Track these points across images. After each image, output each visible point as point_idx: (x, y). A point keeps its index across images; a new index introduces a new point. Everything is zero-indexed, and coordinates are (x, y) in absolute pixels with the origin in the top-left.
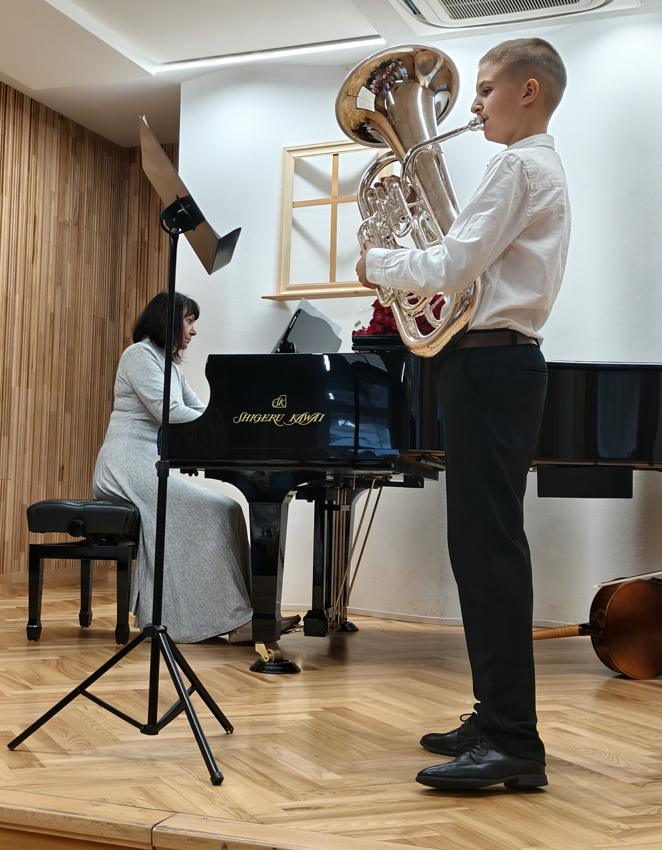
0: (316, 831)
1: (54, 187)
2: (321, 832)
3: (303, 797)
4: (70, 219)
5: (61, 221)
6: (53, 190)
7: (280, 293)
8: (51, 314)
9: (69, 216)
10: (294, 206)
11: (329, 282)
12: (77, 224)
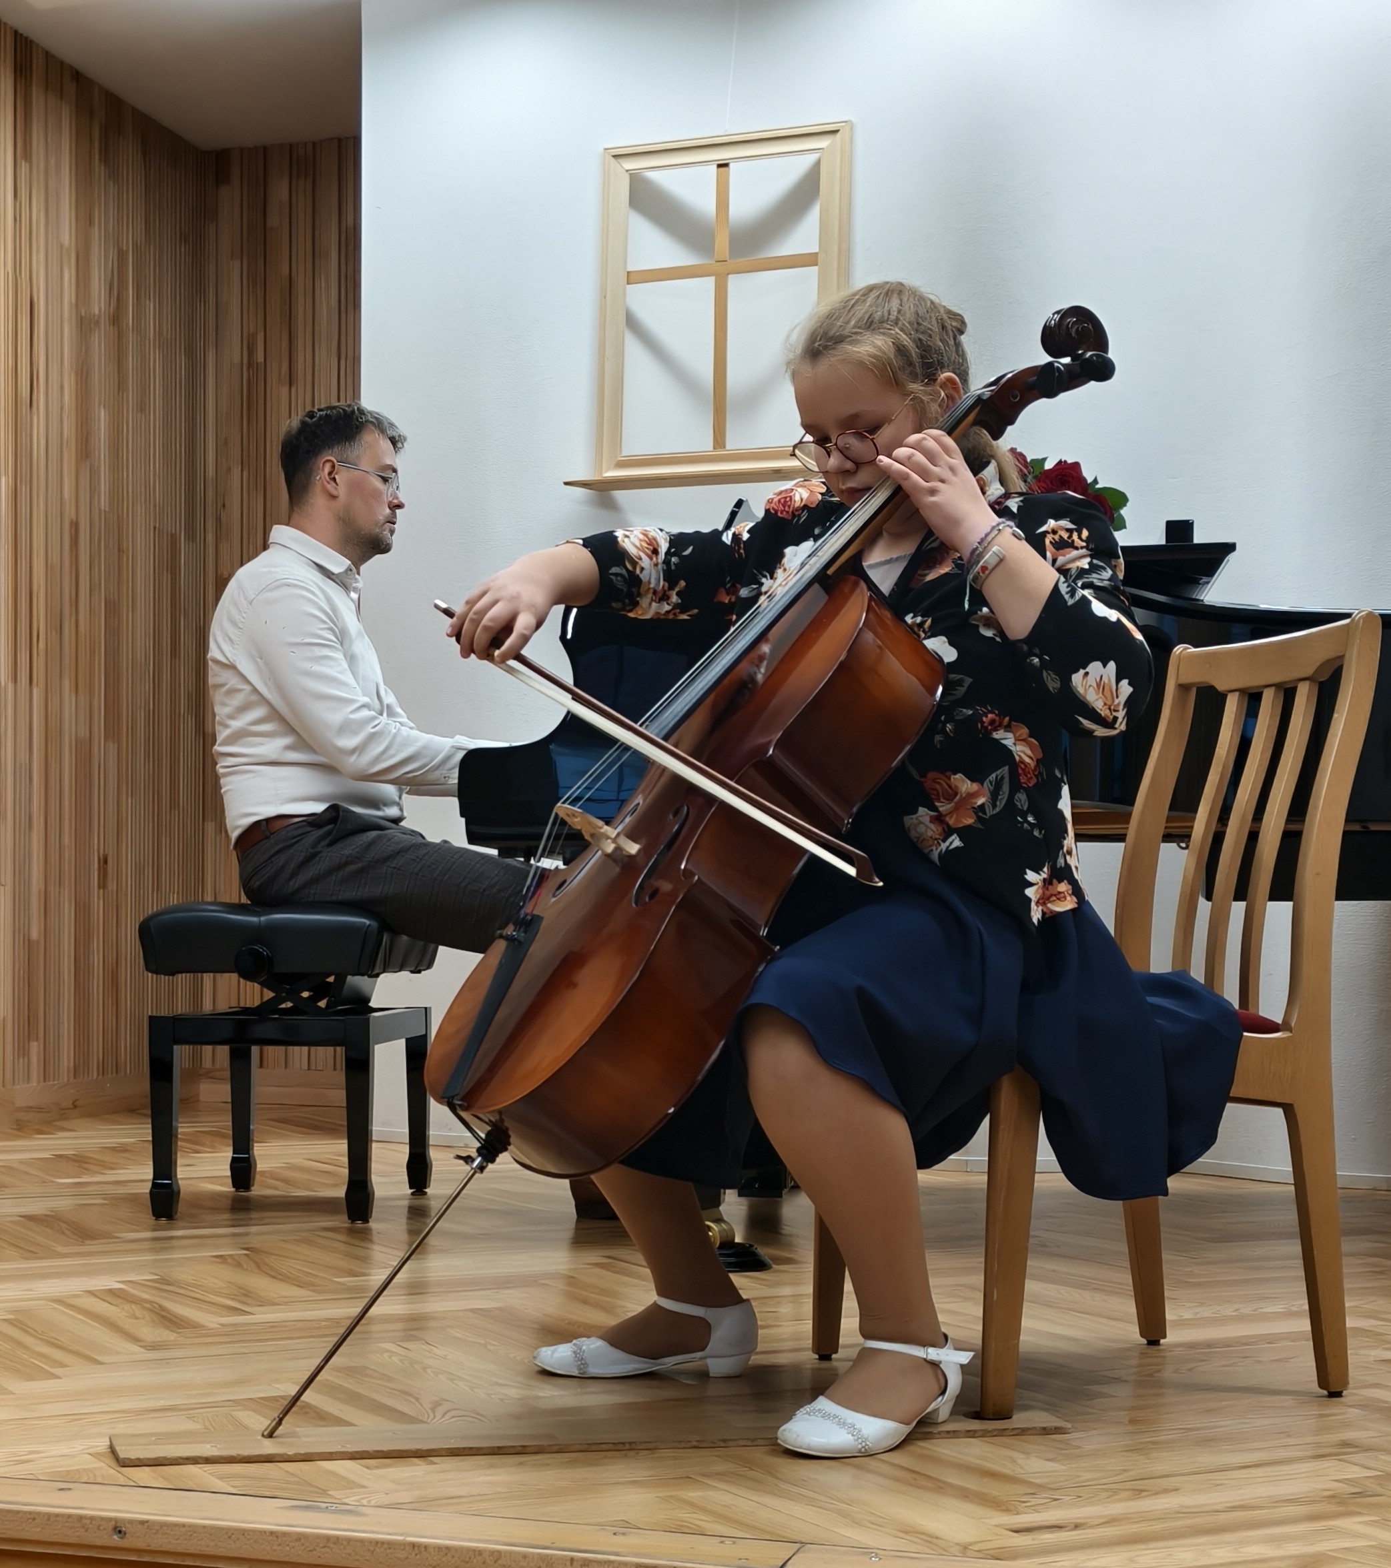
1: (67, 236)
3: (1026, 1506)
4: (100, 310)
5: (83, 314)
6: (66, 242)
7: (601, 474)
8: (71, 522)
9: (99, 304)
10: (630, 281)
11: (712, 449)
12: (116, 319)
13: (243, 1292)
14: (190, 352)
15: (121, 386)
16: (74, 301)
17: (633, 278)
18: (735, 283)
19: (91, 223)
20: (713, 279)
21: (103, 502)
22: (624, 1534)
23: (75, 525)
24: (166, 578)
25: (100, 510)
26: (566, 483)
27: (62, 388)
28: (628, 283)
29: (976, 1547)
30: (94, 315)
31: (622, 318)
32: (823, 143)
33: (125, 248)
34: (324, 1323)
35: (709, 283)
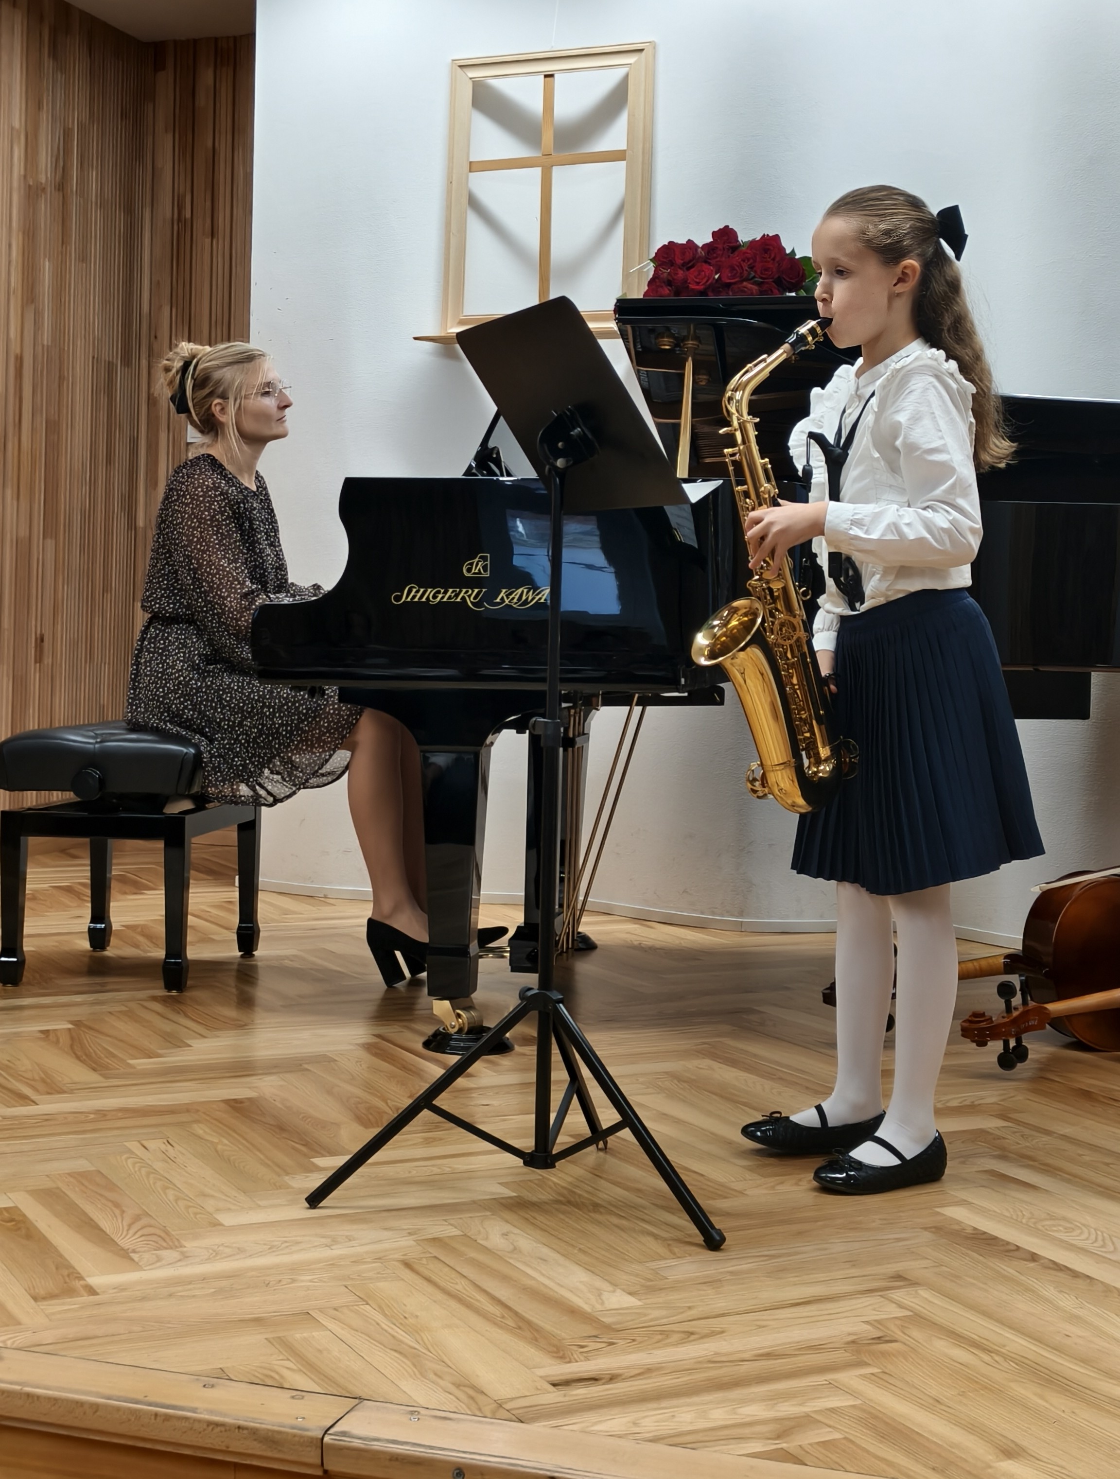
0: (620, 1437)
1: (17, 120)
2: (631, 1437)
3: (581, 1353)
4: (47, 178)
5: (31, 183)
6: (17, 124)
7: (446, 330)
8: (16, 357)
9: (45, 173)
10: (472, 170)
12: (61, 186)
13: (43, 1076)
14: (129, 209)
15: (64, 241)
16: (22, 173)
17: (474, 167)
18: (558, 173)
19: (39, 107)
20: (540, 169)
21: (46, 338)
22: (213, 1386)
23: (20, 360)
24: (104, 400)
25: (43, 346)
26: (416, 339)
27: (10, 246)
28: (470, 172)
29: (508, 1406)
30: (41, 184)
31: (465, 200)
32: (631, 59)
33: (70, 126)
34: (92, 1116)
35: (537, 172)
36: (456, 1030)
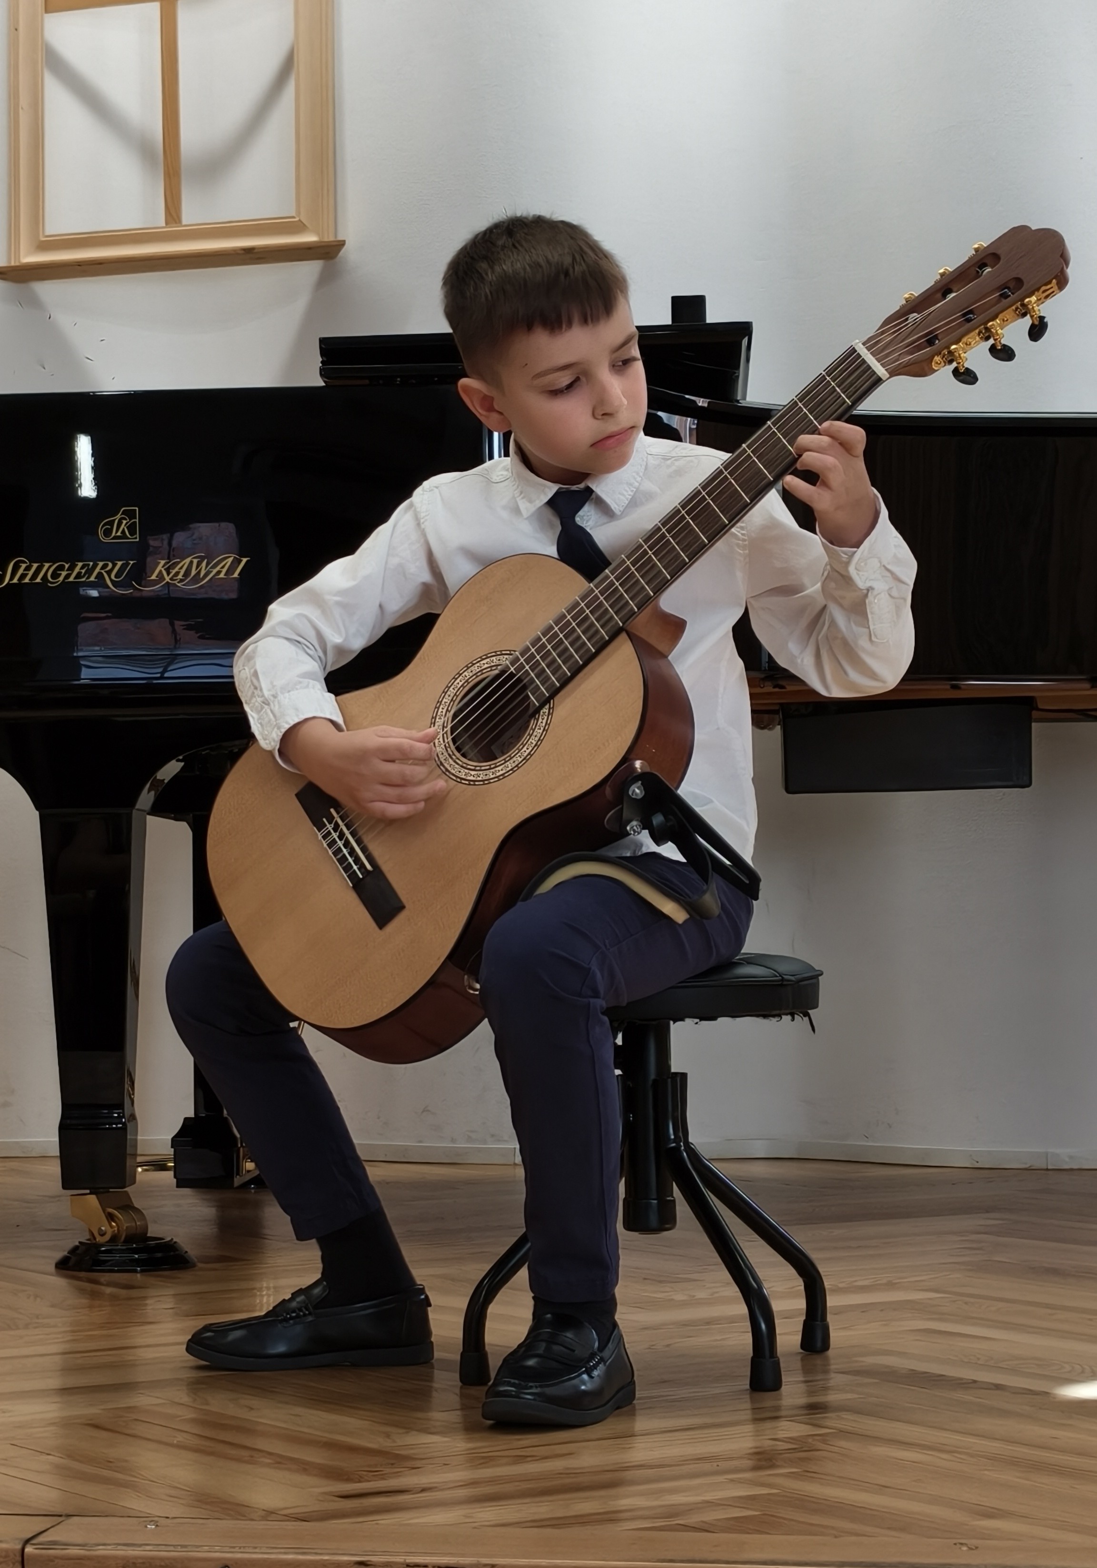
7: (18, 258)
11: (164, 225)
20: (157, 5)
28: (47, 11)
29: (283, 1513)
31: (40, 56)
35: (154, 10)
36: (107, 1238)
